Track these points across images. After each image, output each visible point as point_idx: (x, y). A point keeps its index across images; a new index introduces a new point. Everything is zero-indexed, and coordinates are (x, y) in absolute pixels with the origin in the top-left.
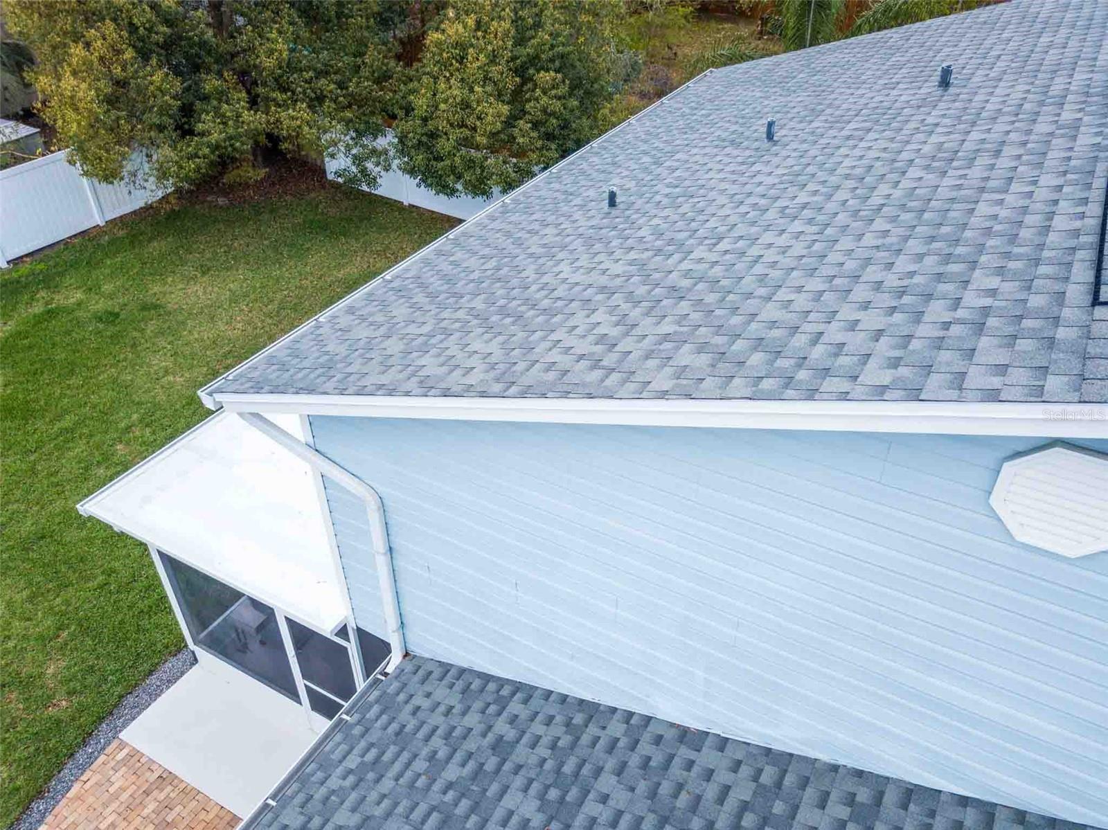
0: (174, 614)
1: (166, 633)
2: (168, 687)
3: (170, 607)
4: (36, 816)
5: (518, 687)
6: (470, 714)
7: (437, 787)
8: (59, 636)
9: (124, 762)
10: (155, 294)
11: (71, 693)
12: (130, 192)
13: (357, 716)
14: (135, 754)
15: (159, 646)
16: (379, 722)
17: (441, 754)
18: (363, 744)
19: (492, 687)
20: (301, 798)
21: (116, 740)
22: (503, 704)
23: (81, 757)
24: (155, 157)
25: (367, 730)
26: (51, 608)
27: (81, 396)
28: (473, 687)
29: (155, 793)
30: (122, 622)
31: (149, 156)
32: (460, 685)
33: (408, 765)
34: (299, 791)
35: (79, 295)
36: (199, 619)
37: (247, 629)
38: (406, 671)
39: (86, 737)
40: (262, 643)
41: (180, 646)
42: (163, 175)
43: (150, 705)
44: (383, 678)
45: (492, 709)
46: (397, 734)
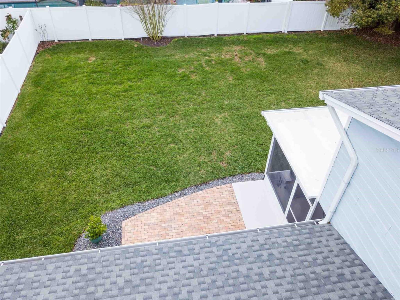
0: (266, 161)
1: (261, 165)
2: (252, 180)
3: (267, 159)
4: (202, 188)
5: (362, 264)
6: (338, 258)
7: (311, 269)
8: (234, 146)
9: (229, 191)
10: (324, 61)
11: (228, 163)
12: (338, 22)
13: (299, 228)
14: (233, 191)
15: (257, 168)
16: (306, 235)
17: (319, 262)
18: (296, 237)
19: (352, 256)
20: (267, 236)
21: (230, 184)
22: (353, 265)
23: (220, 181)
24: (355, 13)
25: (300, 235)
26: (237, 138)
27: (282, 82)
28: (345, 251)
29: (231, 206)
30: (252, 154)
31: (353, 12)
32: (341, 246)
33: (305, 255)
34: (268, 234)
35: (301, 51)
36: (273, 168)
37: (284, 180)
38: (325, 227)
39: (225, 177)
40: (285, 188)
41: (262, 172)
42: (353, 20)
43: (244, 181)
44: (316, 224)
45: (347, 263)
46: (308, 244)
